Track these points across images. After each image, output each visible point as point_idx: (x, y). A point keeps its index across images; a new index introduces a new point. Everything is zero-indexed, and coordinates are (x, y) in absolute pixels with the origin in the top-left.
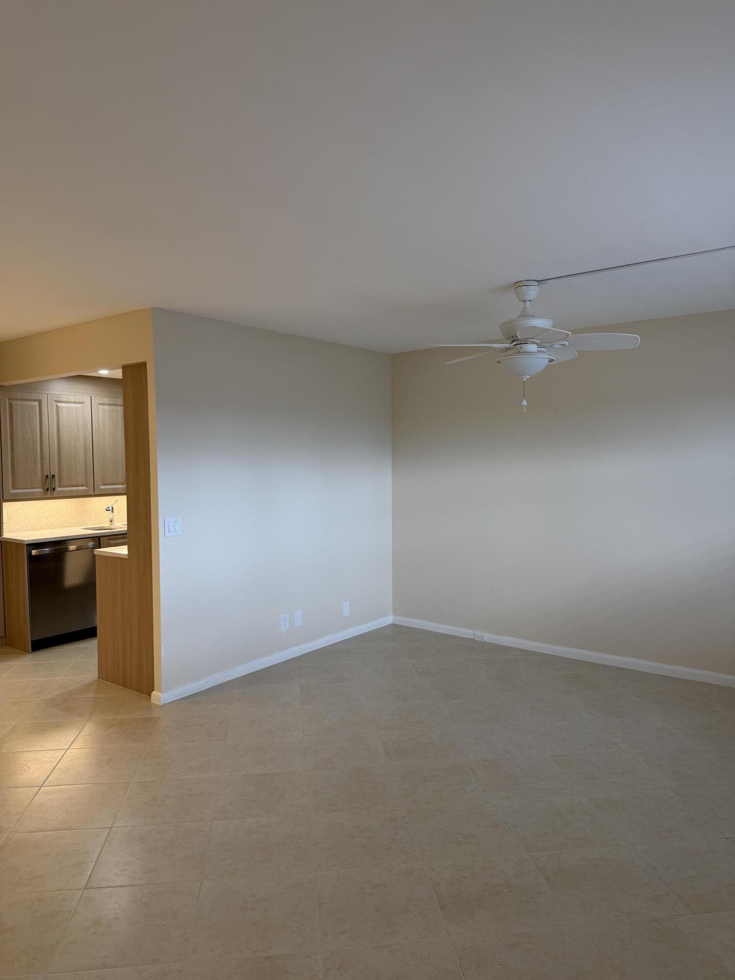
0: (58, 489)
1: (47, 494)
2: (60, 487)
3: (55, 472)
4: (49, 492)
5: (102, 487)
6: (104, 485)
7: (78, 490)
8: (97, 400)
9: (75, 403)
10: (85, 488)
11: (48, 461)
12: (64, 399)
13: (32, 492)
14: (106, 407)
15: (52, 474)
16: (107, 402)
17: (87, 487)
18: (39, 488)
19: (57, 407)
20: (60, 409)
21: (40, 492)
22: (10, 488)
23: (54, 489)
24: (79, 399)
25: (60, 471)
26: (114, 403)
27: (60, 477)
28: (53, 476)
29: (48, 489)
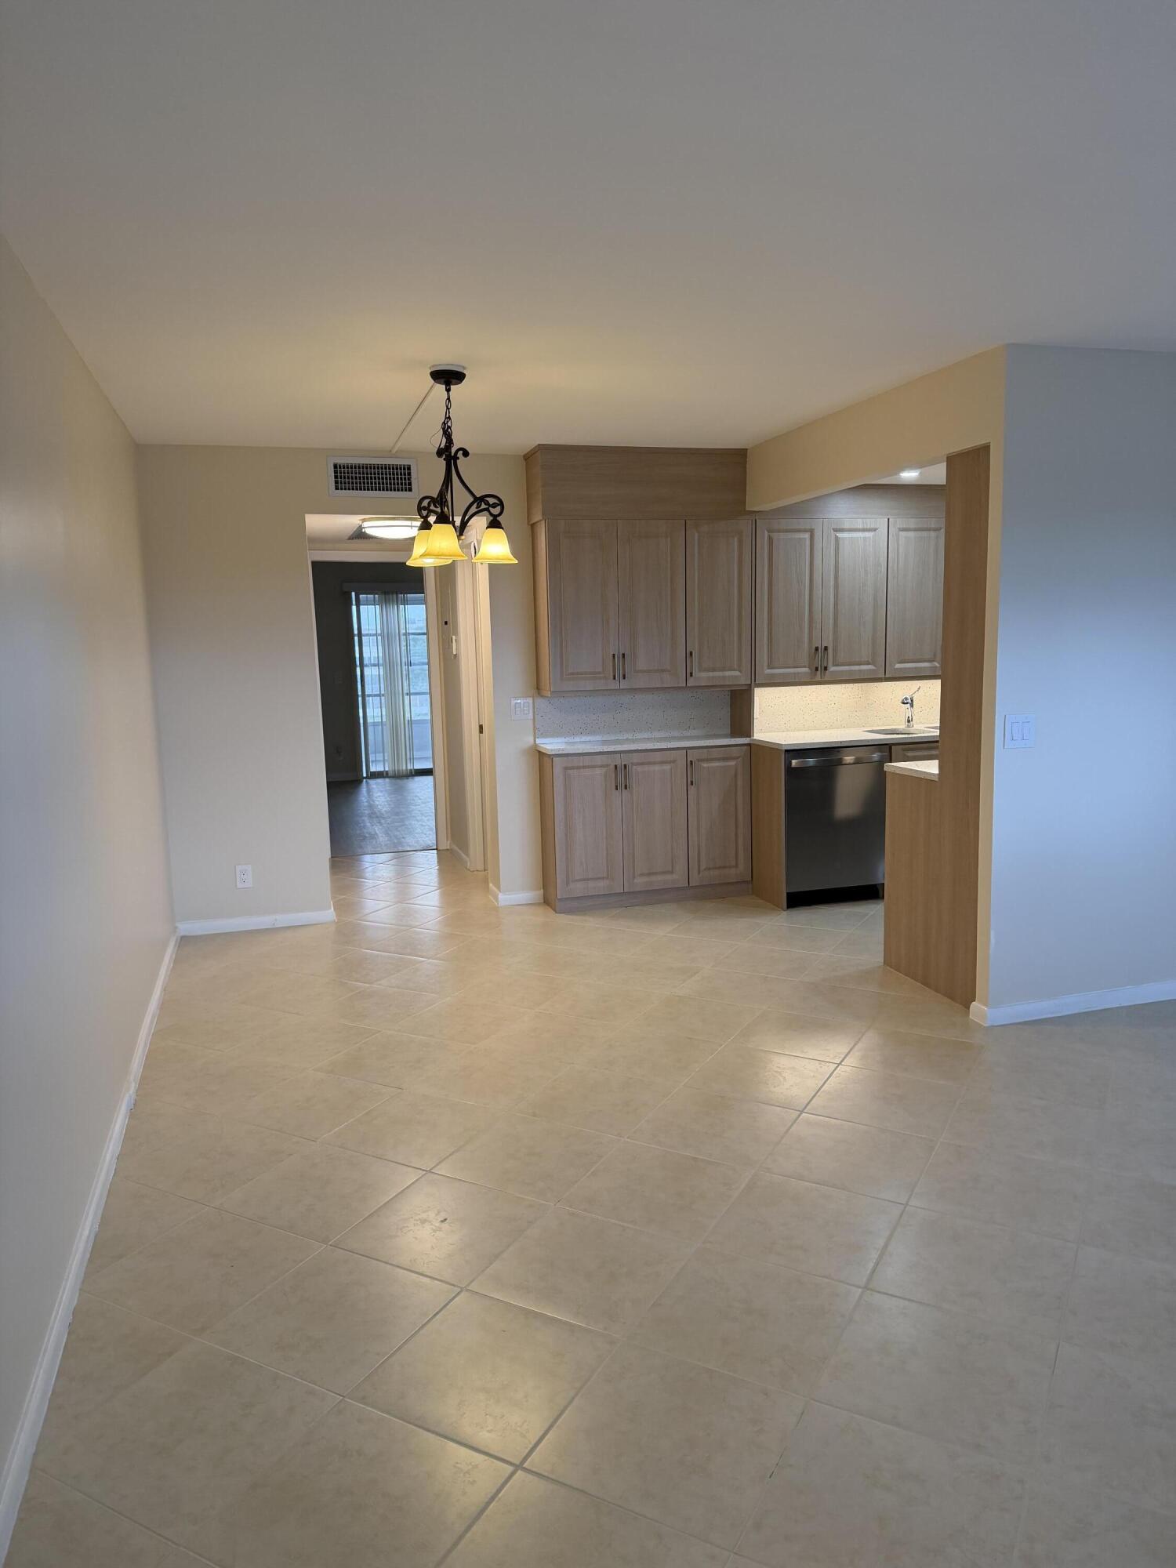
0: (832, 669)
1: (816, 675)
2: (834, 666)
3: (828, 641)
4: (819, 672)
5: (898, 666)
6: (899, 663)
7: (860, 671)
8: (898, 522)
9: (864, 530)
10: (870, 667)
11: (819, 626)
12: (847, 526)
13: (795, 674)
14: (911, 534)
15: (824, 645)
16: (912, 526)
17: (875, 666)
18: (805, 667)
19: (837, 539)
20: (841, 542)
21: (805, 673)
22: (766, 664)
23: (826, 669)
24: (870, 524)
25: (836, 641)
26: (925, 526)
27: (835, 650)
28: (826, 648)
29: (817, 669)
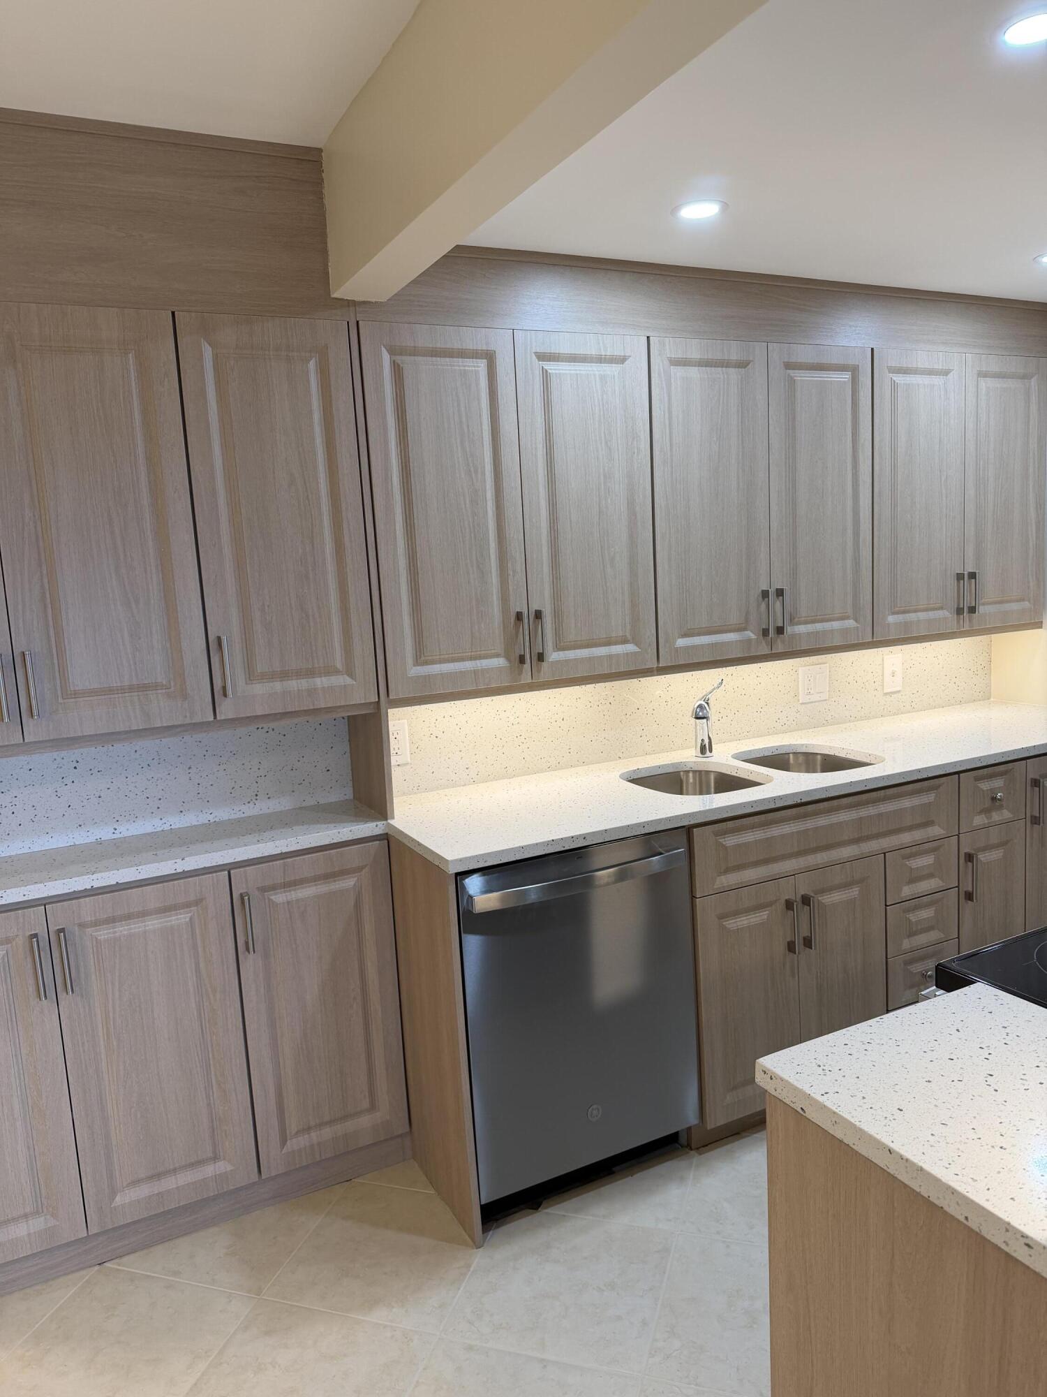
0: (553, 656)
1: (520, 673)
2: (559, 648)
3: (542, 600)
4: (527, 666)
5: (681, 642)
6: (685, 635)
7: (610, 657)
8: (668, 347)
9: (600, 360)
10: (631, 648)
11: (520, 567)
12: (564, 349)
13: (475, 672)
14: (694, 372)
15: (535, 606)
16: (695, 355)
17: (637, 645)
18: (498, 656)
19: (545, 374)
20: (554, 384)
21: (500, 669)
22: (410, 660)
23: (541, 657)
24: (612, 346)
25: (557, 596)
26: (718, 356)
27: (557, 614)
28: (538, 615)
29: (522, 660)
